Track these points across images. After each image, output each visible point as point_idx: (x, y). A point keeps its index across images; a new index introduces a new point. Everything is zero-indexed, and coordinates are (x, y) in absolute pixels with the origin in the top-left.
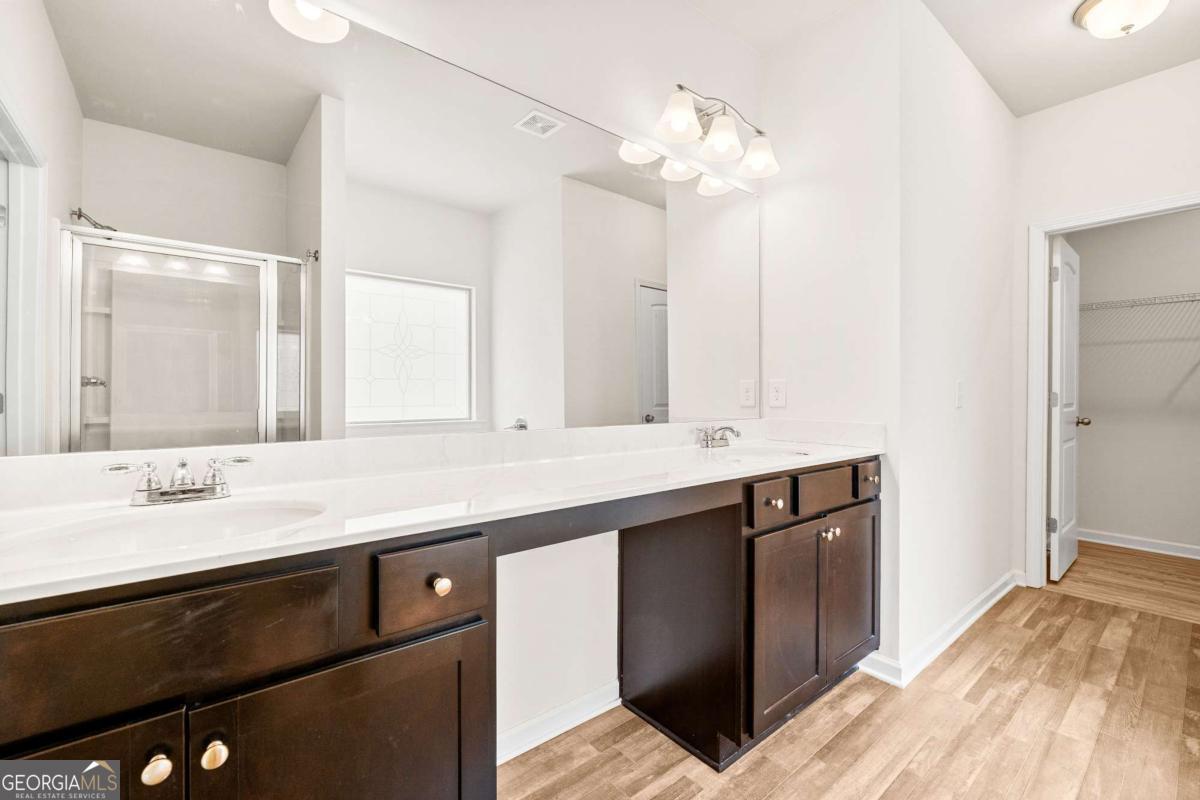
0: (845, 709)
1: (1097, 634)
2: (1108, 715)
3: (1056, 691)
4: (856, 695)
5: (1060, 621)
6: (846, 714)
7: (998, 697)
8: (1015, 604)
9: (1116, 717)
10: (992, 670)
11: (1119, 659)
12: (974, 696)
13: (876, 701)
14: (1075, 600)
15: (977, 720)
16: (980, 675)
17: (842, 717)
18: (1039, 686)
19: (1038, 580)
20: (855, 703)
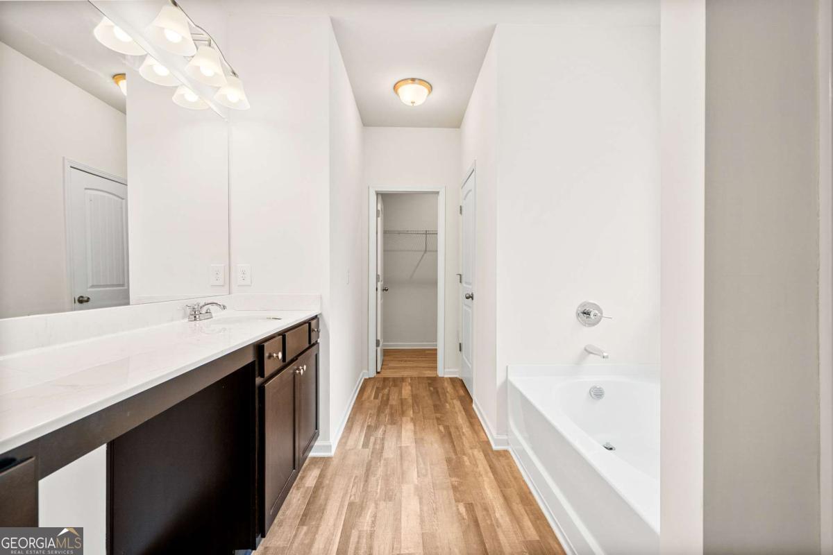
0: (306, 485)
1: (400, 393)
2: (415, 428)
3: (395, 426)
4: (309, 473)
5: (386, 391)
6: (308, 488)
7: (376, 440)
8: (366, 389)
9: (417, 428)
10: (369, 427)
11: (410, 401)
12: (365, 445)
13: (322, 471)
14: (388, 379)
15: (372, 457)
16: (364, 432)
17: (306, 491)
18: (389, 426)
19: (373, 374)
20: (311, 478)
